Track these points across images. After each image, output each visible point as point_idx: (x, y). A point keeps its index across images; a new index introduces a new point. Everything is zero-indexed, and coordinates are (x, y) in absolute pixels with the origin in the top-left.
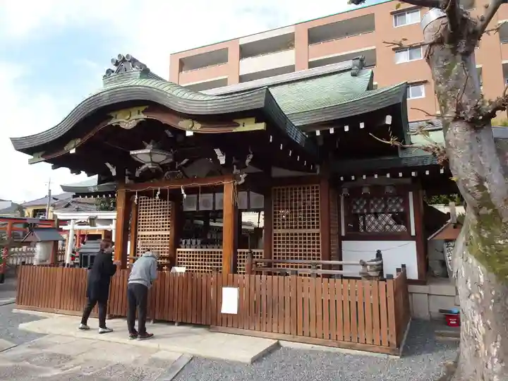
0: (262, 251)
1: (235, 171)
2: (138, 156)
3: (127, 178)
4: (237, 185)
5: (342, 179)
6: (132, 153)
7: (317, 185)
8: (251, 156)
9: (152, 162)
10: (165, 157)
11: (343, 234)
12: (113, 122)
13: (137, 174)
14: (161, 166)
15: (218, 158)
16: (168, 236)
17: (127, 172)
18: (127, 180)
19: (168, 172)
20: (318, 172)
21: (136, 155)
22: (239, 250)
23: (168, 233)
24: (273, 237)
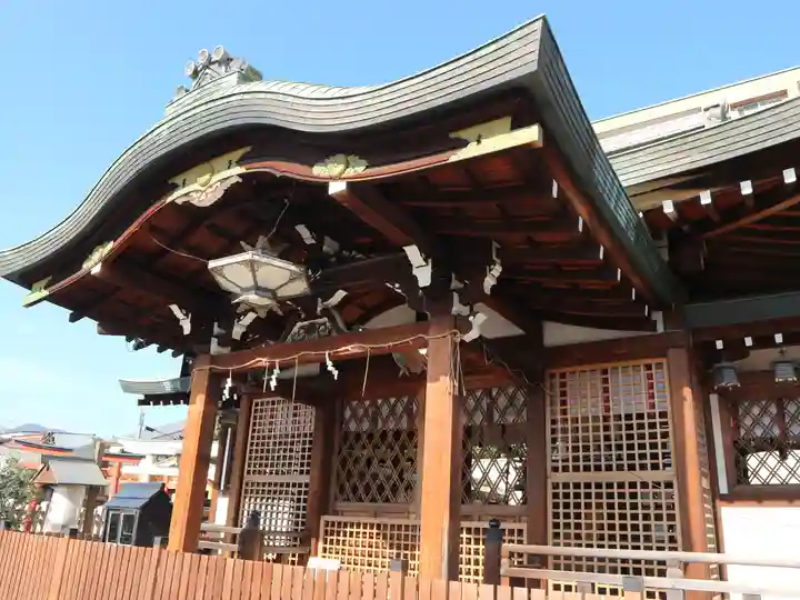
0: (524, 526)
1: (458, 308)
2: (225, 272)
3: (214, 341)
4: (462, 342)
5: (719, 345)
6: (212, 264)
7: (659, 360)
8: (497, 270)
9: (258, 289)
10: (287, 275)
11: (724, 489)
12: (177, 196)
13: (237, 332)
14: (281, 302)
15: (415, 272)
16: (307, 485)
17: (216, 330)
18: (214, 347)
19: (299, 324)
20: (660, 328)
21: (219, 270)
22: (465, 524)
23: (305, 479)
24: (550, 491)
